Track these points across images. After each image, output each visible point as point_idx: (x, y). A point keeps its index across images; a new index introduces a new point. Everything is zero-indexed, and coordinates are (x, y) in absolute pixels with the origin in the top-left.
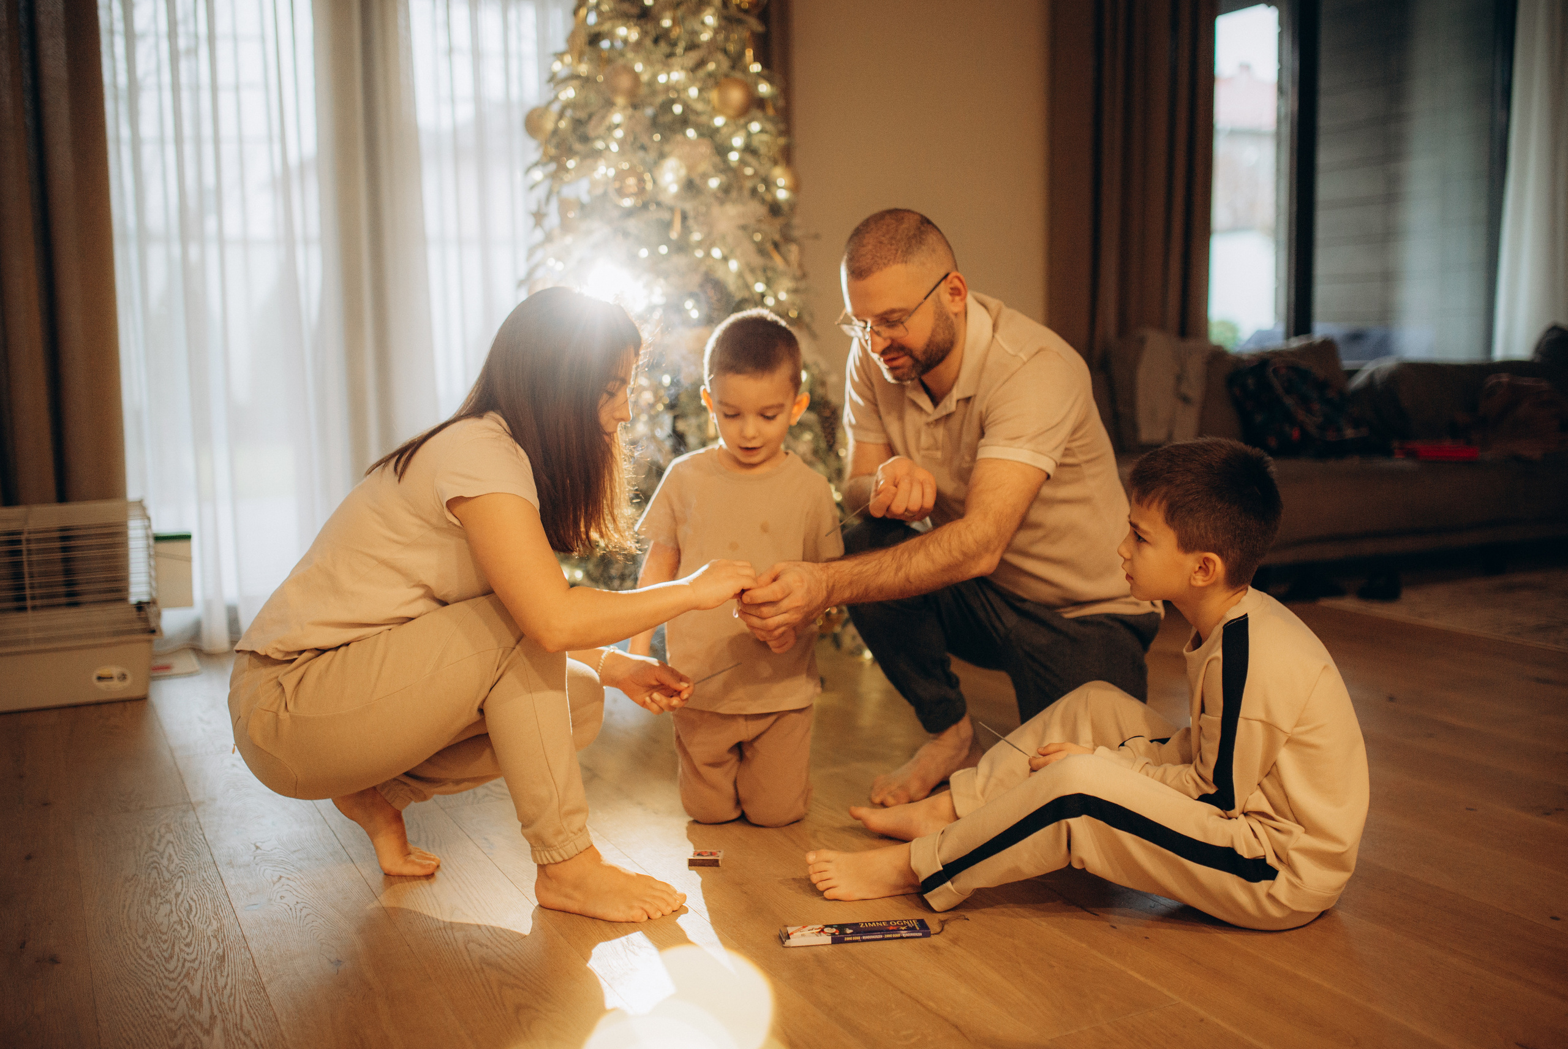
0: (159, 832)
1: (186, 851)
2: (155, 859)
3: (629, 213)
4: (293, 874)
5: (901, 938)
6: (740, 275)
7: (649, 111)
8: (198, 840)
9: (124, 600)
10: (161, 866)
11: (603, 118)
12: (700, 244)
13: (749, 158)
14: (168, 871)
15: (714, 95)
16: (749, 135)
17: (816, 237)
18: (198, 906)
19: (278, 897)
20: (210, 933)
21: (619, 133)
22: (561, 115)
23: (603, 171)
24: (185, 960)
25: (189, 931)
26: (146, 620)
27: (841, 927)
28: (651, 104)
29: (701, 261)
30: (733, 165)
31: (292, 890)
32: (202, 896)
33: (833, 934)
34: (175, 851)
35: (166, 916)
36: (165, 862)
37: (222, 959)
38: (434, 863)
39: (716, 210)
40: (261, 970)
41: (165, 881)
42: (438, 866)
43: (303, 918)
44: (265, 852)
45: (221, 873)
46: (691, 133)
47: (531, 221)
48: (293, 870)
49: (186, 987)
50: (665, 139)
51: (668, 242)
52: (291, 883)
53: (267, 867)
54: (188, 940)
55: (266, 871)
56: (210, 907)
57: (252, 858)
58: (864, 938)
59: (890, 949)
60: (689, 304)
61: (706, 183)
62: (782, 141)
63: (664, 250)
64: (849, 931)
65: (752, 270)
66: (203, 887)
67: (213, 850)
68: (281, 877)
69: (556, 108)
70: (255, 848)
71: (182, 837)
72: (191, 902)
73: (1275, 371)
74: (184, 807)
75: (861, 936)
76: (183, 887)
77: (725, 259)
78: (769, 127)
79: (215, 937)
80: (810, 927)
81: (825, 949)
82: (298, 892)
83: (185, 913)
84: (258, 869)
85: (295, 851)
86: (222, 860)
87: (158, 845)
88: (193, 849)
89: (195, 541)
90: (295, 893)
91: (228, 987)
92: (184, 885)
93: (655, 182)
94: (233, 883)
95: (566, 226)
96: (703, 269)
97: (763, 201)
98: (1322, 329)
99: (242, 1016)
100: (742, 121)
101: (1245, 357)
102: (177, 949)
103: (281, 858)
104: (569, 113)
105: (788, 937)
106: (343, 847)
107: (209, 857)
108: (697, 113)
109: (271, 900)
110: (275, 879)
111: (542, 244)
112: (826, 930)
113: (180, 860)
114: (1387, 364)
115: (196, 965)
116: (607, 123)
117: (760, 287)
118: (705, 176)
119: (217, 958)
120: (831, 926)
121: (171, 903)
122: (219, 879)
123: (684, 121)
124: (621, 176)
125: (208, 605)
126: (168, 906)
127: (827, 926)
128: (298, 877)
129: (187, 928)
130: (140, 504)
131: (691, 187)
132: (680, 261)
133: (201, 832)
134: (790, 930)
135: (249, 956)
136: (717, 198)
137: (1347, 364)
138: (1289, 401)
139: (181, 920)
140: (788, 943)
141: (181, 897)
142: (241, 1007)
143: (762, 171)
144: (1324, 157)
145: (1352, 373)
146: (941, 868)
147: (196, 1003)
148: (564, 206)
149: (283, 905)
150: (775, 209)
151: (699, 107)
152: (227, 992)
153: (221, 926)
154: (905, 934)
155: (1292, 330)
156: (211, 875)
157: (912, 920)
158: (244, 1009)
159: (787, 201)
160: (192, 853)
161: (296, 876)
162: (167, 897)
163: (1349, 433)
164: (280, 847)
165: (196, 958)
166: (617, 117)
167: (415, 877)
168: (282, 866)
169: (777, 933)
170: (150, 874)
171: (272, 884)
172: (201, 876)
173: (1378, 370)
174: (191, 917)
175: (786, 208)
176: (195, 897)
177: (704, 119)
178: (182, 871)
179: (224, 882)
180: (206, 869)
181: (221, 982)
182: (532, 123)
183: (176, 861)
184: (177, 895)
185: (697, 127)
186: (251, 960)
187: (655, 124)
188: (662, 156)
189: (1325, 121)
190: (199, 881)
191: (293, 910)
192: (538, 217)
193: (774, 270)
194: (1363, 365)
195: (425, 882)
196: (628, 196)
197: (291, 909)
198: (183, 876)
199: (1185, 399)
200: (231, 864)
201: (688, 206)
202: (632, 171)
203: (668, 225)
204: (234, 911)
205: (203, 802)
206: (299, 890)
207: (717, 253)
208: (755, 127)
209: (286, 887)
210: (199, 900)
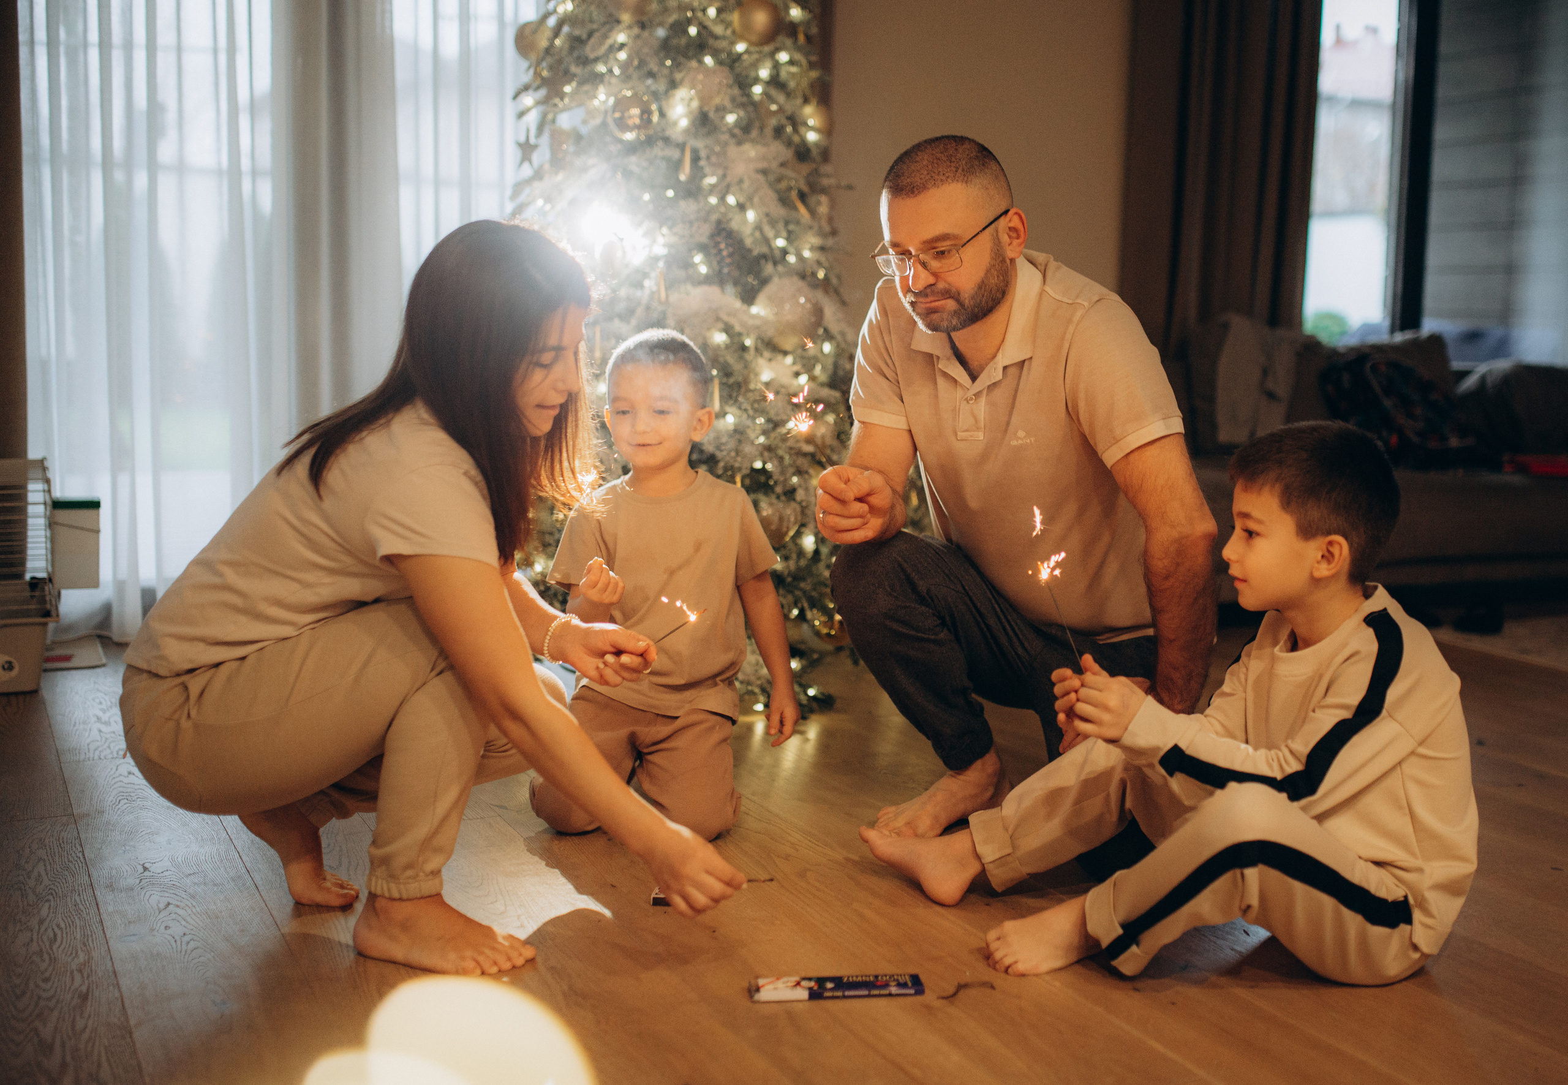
0: (30, 847)
1: (60, 870)
2: (21, 878)
3: (631, 149)
4: (184, 901)
5: (890, 995)
6: (758, 227)
7: (661, 33)
8: (76, 858)
9: (20, 576)
10: (27, 887)
11: (606, 37)
12: (713, 189)
13: (773, 92)
14: (34, 892)
15: (735, 17)
16: (776, 66)
17: (850, 187)
18: (64, 935)
19: (163, 927)
20: (74, 967)
21: (622, 56)
22: (557, 32)
23: (603, 98)
24: (39, 998)
25: (49, 965)
26: (42, 600)
27: (821, 981)
28: (661, 24)
29: (712, 209)
30: (757, 98)
31: (179, 918)
32: (71, 923)
33: (810, 989)
34: (45, 870)
35: (24, 944)
36: (32, 883)
37: (84, 997)
38: (352, 892)
39: (733, 150)
40: (130, 1012)
41: (29, 905)
42: (357, 897)
43: (189, 952)
44: (154, 874)
45: (98, 898)
46: (708, 60)
47: (518, 154)
48: (184, 896)
49: (36, 1030)
50: (677, 65)
51: (676, 185)
52: (180, 911)
53: (154, 892)
54: (47, 974)
55: (152, 897)
56: (78, 936)
57: (138, 881)
58: (847, 993)
59: (876, 1007)
60: (698, 258)
61: (723, 118)
62: (814, 74)
63: (670, 193)
64: (829, 985)
65: (773, 223)
66: (73, 912)
67: (92, 870)
68: (169, 904)
69: (552, 21)
70: (142, 870)
71: (57, 854)
72: (56, 929)
73: (1374, 368)
74: (65, 819)
75: (844, 992)
76: (49, 912)
77: (742, 207)
78: (798, 56)
79: (80, 971)
80: (785, 979)
81: (801, 1005)
82: (187, 922)
83: (47, 944)
84: (143, 894)
85: (190, 875)
86: (102, 882)
87: (27, 862)
88: (67, 869)
89: (105, 511)
90: (183, 923)
91: (88, 1031)
92: (51, 911)
93: (662, 114)
94: (111, 909)
95: (557, 161)
96: (714, 217)
97: (789, 143)
98: (1430, 325)
99: (99, 1065)
100: (767, 49)
101: (1342, 351)
102: (32, 985)
103: (172, 883)
104: (566, 29)
105: (758, 989)
106: (248, 871)
107: (87, 878)
108: (716, 37)
109: (154, 930)
110: (162, 906)
111: (528, 181)
112: (803, 983)
113: (49, 880)
114: (1502, 365)
115: (52, 1004)
116: (609, 41)
117: (781, 243)
118: (722, 110)
119: (79, 996)
120: (810, 979)
121: (32, 931)
122: (94, 904)
123: (701, 46)
124: (621, 104)
125: (120, 586)
126: (29, 934)
127: (804, 979)
128: (190, 905)
129: (47, 961)
130: (41, 465)
131: (704, 121)
132: (689, 207)
133: (81, 849)
134: (761, 982)
135: (117, 994)
136: (733, 136)
137: (1457, 365)
138: (1387, 403)
139: (41, 950)
140: (758, 997)
141: (46, 924)
142: (99, 1055)
143: (789, 108)
144: (1442, 131)
145: (1464, 374)
146: (1120, 931)
147: (46, 1048)
148: (558, 137)
149: (166, 936)
150: (803, 153)
151: (718, 30)
152: (86, 1036)
153: (89, 959)
154: (894, 990)
155: (1398, 322)
156: (86, 899)
157: (904, 975)
158: (104, 1059)
159: (816, 144)
160: (66, 873)
161: (188, 903)
162: (29, 924)
163: (1454, 442)
164: (173, 869)
165: (53, 997)
166: (621, 38)
167: (329, 908)
168: (172, 892)
169: (745, 985)
170: (11, 896)
171: (157, 912)
172: (73, 900)
173: (1490, 371)
174: (55, 947)
175: (815, 152)
176: (62, 925)
177: (723, 44)
178: (52, 894)
179: (100, 908)
180: (81, 892)
181: (80, 1023)
182: (524, 39)
183: (46, 882)
184: (41, 922)
185: (715, 54)
186: (120, 1000)
187: (665, 47)
188: (673, 85)
189: (1443, 91)
190: (70, 906)
191: (179, 942)
192: (526, 149)
193: (798, 223)
194: (1476, 366)
195: (339, 914)
196: (629, 129)
197: (175, 941)
198: (52, 899)
199: (1271, 396)
200: (111, 887)
201: (700, 144)
202: (636, 99)
203: (677, 165)
204: (107, 943)
205: (88, 815)
206: (189, 919)
207: (731, 200)
208: (783, 57)
209: (174, 916)
210: (66, 929)
